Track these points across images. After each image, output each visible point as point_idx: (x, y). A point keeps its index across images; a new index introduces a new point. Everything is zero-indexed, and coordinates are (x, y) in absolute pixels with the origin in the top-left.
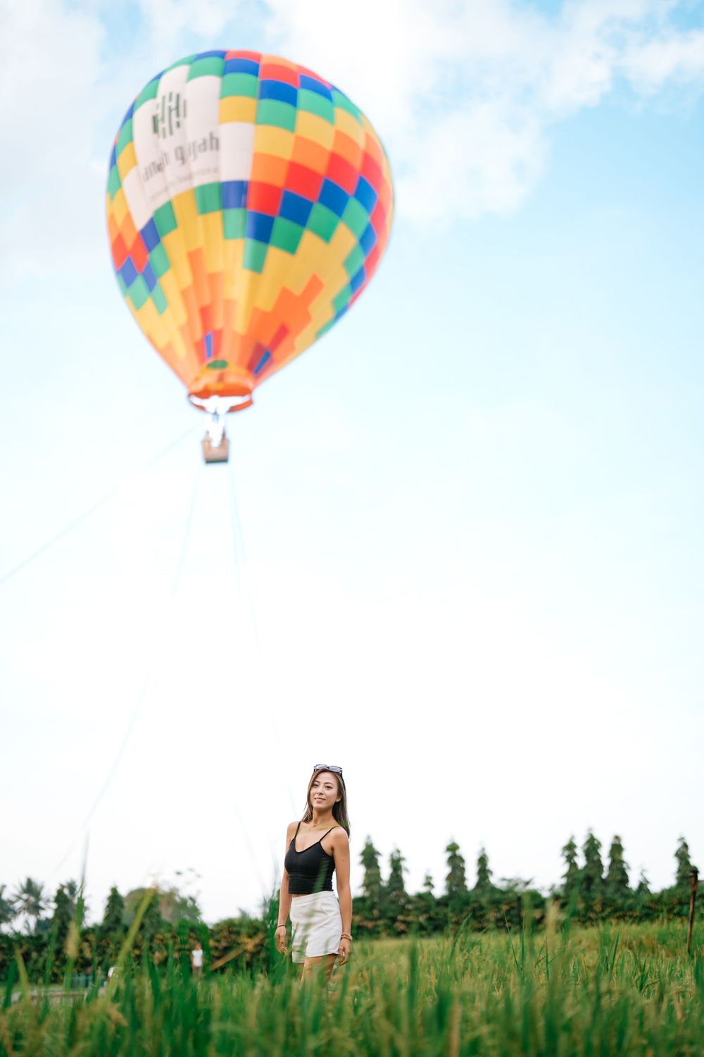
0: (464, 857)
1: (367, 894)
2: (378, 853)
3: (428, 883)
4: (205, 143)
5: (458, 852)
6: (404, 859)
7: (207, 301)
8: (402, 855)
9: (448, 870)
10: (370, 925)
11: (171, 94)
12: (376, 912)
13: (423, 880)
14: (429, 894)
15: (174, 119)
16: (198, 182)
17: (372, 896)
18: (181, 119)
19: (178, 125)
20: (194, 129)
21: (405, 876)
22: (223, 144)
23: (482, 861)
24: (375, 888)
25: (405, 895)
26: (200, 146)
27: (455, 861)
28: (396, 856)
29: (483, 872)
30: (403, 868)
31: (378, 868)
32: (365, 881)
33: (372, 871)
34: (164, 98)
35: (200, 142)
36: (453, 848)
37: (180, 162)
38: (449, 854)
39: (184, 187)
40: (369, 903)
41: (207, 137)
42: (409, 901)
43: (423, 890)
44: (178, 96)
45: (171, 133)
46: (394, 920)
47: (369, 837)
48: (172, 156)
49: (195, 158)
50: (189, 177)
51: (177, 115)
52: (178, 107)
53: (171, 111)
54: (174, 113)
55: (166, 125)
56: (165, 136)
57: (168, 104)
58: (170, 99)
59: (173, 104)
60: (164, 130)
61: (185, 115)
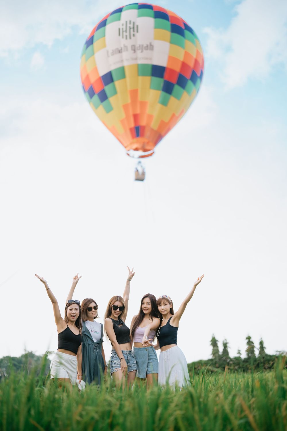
0: (254, 342)
1: (214, 358)
2: (217, 341)
3: (239, 352)
4: (147, 46)
5: (251, 340)
6: (228, 343)
7: (138, 111)
8: (227, 341)
9: (247, 347)
11: (130, 21)
13: (237, 352)
14: (240, 357)
15: (132, 33)
16: (140, 62)
17: (215, 358)
18: (135, 33)
19: (134, 35)
20: (141, 39)
21: (229, 350)
22: (155, 48)
23: (261, 343)
24: (217, 355)
25: (230, 358)
26: (145, 47)
27: (250, 343)
28: (225, 342)
30: (228, 347)
31: (218, 347)
32: (212, 352)
33: (215, 348)
34: (126, 22)
35: (145, 45)
36: (249, 338)
37: (133, 51)
38: (247, 341)
39: (134, 62)
40: (214, 361)
41: (149, 44)
42: (231, 360)
43: (237, 355)
44: (134, 23)
45: (130, 38)
47: (213, 334)
48: (129, 48)
49: (142, 52)
50: (136, 59)
51: (134, 31)
52: (135, 28)
53: (130, 28)
54: (132, 30)
55: (128, 34)
56: (126, 38)
57: (128, 25)
58: (130, 23)
59: (132, 26)
60: (126, 36)
61: (137, 32)
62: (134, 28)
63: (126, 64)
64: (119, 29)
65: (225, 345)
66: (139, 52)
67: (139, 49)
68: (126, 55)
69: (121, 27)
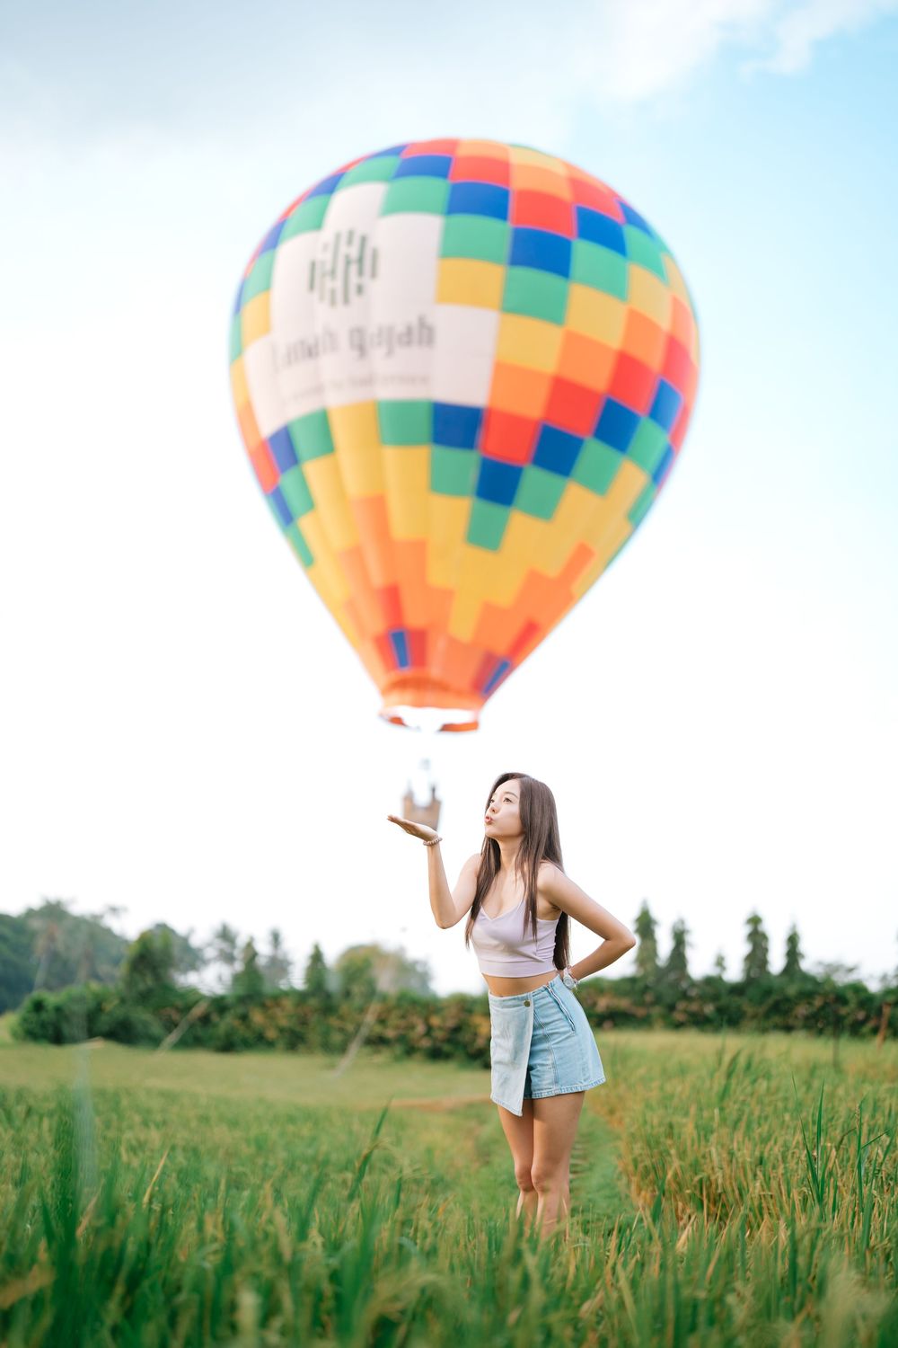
0: (769, 934)
1: (641, 973)
3: (720, 962)
4: (409, 331)
5: (761, 927)
9: (746, 948)
10: (640, 1012)
11: (351, 234)
12: (649, 998)
14: (720, 977)
15: (354, 279)
16: (383, 393)
17: (645, 976)
18: (366, 280)
19: (360, 290)
20: (383, 302)
21: (690, 954)
22: (442, 337)
23: (793, 940)
24: (649, 967)
25: (688, 977)
26: (401, 336)
27: (757, 939)
29: (793, 954)
34: (338, 236)
35: (400, 329)
36: (755, 921)
37: (356, 353)
39: (361, 395)
41: (414, 320)
42: (693, 984)
43: (715, 971)
44: (364, 240)
45: (346, 300)
46: (672, 1008)
48: (344, 340)
49: (390, 353)
50: (368, 381)
51: (361, 273)
52: (363, 260)
53: (348, 262)
54: (354, 268)
55: (338, 284)
56: (333, 302)
57: (344, 249)
58: (350, 242)
59: (354, 252)
60: (333, 292)
61: (374, 275)
62: (360, 260)
63: (334, 400)
64: (313, 265)
65: (680, 938)
66: (377, 354)
67: (380, 344)
68: (334, 365)
69: (320, 256)
